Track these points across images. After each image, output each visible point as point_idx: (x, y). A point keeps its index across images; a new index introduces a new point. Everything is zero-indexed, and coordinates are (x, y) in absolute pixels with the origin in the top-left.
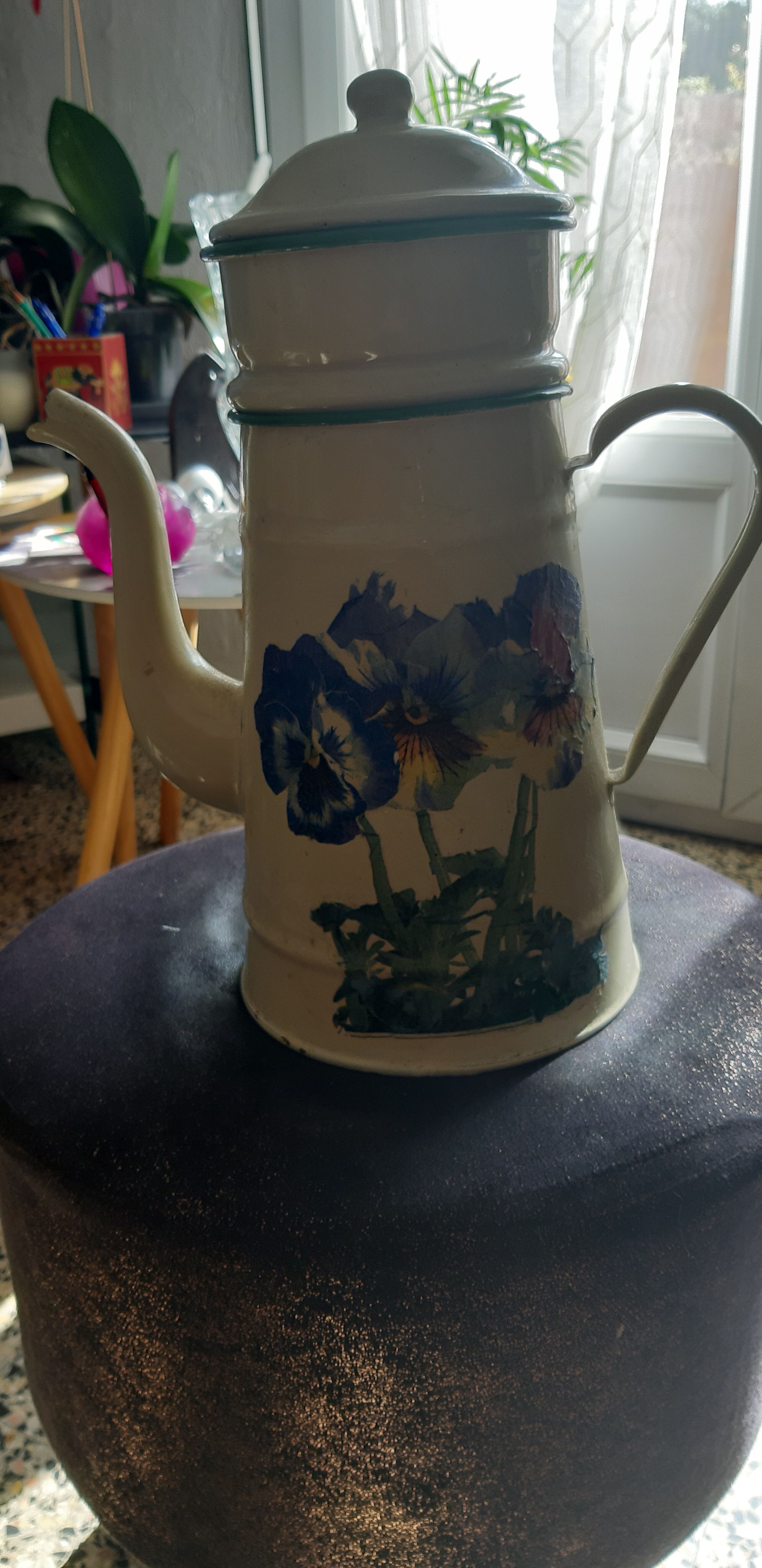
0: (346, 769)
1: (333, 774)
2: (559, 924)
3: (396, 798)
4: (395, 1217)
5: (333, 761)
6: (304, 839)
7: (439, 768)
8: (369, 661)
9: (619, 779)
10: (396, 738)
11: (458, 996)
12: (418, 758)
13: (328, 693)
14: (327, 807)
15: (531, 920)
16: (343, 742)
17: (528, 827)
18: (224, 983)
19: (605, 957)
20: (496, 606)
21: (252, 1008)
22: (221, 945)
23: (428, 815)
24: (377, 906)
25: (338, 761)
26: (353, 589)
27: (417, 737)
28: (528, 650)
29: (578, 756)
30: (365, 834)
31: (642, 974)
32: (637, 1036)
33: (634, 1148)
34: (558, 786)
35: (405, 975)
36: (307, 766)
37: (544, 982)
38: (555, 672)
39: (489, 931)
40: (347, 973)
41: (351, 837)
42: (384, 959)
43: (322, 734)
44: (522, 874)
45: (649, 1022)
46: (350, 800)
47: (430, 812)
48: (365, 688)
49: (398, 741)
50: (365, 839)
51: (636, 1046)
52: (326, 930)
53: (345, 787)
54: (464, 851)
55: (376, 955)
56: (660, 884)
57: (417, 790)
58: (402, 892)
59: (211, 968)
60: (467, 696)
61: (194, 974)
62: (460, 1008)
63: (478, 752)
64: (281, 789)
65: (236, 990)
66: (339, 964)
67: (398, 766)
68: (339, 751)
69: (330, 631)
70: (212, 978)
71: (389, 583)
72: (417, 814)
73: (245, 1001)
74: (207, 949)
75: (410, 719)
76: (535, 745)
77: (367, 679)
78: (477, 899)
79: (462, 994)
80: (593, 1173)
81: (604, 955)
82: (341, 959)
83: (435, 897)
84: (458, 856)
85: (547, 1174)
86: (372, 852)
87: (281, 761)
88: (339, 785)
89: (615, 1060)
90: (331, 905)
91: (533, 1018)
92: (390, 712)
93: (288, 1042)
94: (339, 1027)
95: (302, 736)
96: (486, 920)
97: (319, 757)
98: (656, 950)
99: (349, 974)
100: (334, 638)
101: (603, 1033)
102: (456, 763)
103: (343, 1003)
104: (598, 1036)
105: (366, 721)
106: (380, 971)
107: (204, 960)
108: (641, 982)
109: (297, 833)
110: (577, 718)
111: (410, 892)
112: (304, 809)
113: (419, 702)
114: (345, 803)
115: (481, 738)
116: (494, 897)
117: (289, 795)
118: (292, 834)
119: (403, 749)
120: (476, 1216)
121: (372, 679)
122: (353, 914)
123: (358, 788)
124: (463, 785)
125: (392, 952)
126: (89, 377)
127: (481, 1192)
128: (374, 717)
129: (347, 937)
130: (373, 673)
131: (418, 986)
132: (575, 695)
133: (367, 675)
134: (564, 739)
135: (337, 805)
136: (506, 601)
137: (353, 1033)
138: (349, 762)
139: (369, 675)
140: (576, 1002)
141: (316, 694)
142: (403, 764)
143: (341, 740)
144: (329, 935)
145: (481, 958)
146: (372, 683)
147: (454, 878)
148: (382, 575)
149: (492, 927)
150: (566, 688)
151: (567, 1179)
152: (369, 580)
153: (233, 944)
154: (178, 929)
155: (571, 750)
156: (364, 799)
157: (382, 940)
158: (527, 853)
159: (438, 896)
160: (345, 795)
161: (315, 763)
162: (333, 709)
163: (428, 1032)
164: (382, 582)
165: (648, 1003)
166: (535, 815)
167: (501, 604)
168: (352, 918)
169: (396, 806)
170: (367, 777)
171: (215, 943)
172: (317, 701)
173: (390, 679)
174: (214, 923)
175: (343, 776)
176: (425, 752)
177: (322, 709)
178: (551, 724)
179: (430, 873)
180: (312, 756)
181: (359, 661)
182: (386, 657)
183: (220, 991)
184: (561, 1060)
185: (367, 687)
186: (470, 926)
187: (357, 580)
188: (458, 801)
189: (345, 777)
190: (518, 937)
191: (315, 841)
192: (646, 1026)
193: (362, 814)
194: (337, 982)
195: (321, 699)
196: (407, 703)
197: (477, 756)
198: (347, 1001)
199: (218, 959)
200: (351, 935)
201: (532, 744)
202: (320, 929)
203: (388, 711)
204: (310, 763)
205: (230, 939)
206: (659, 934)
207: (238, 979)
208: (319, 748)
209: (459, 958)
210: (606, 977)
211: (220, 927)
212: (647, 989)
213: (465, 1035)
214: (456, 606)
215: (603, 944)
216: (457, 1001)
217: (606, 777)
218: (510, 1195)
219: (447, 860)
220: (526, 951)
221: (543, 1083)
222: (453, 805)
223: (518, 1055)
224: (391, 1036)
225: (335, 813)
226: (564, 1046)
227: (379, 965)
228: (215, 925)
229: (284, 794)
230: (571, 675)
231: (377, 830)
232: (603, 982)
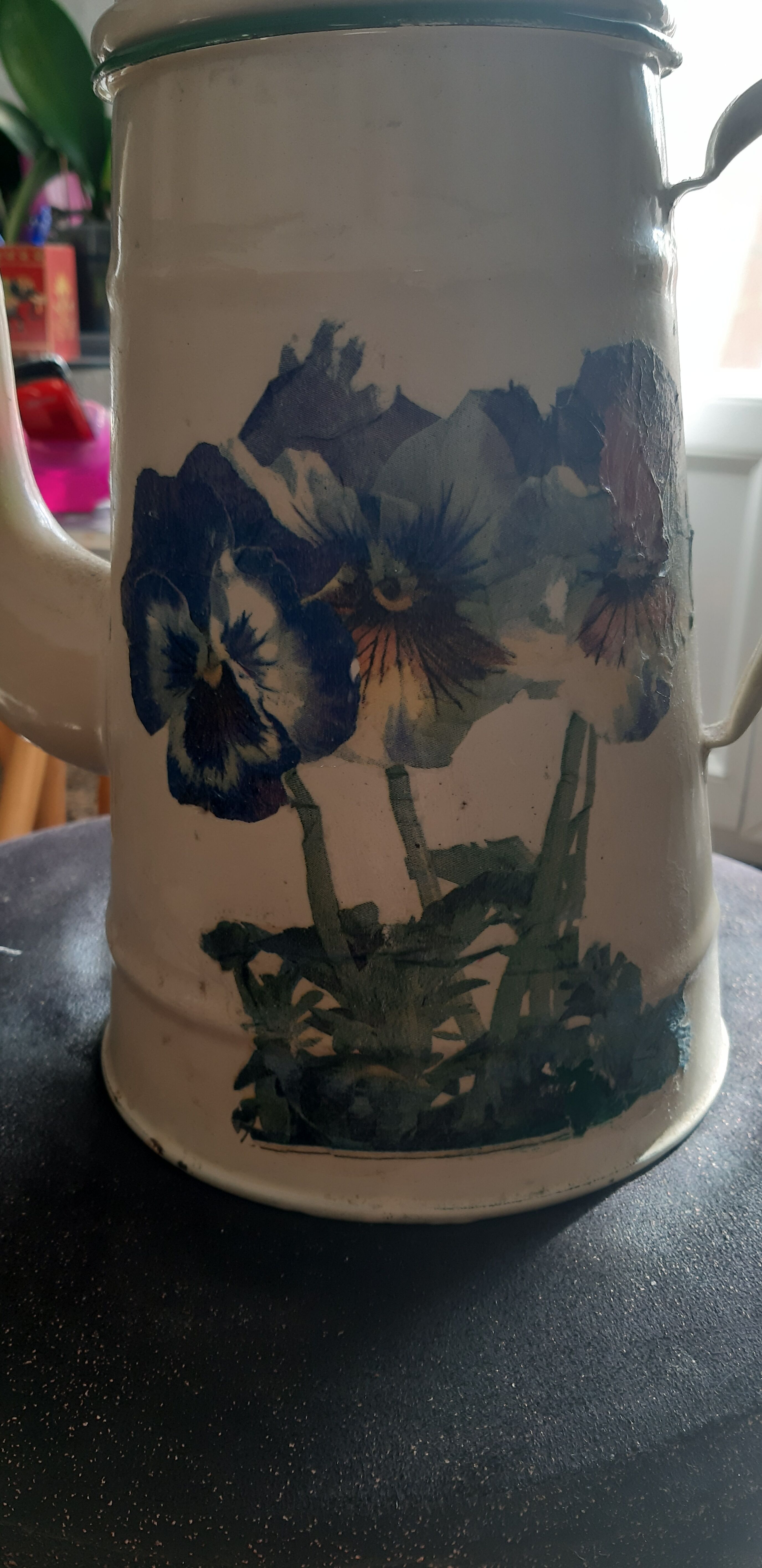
0: (267, 689)
1: (243, 697)
2: (619, 973)
3: (351, 744)
4: (313, 1523)
5: (245, 673)
6: (192, 811)
7: (429, 692)
8: (312, 489)
9: (722, 737)
10: (356, 635)
11: (446, 1090)
12: (394, 671)
13: (239, 550)
14: (232, 754)
15: (576, 964)
16: (262, 641)
17: (578, 805)
18: (75, 1039)
19: (689, 1028)
20: (545, 403)
21: (113, 1085)
22: (81, 979)
23: (406, 774)
24: (313, 930)
25: (252, 675)
26: (288, 353)
27: (393, 635)
28: (594, 490)
29: (664, 687)
30: (294, 805)
31: (733, 1052)
32: (738, 1162)
33: (752, 1383)
34: (630, 737)
35: (356, 1051)
36: (202, 684)
37: (591, 1069)
38: (637, 536)
39: (503, 980)
40: (256, 1041)
41: (272, 810)
42: (321, 1022)
43: (226, 625)
44: (565, 886)
45: (754, 1138)
46: (272, 744)
47: (408, 769)
48: (302, 541)
49: (359, 640)
50: (295, 813)
51: (737, 1180)
52: (224, 968)
53: (264, 720)
54: (466, 841)
55: (308, 1014)
56: (743, 912)
57: (388, 727)
58: (358, 908)
59: (59, 1015)
60: (485, 562)
61: (31, 1023)
62: (449, 1111)
63: (499, 667)
64: (160, 726)
65: (94, 1054)
66: (244, 1026)
67: (358, 685)
68: (255, 657)
69: (243, 435)
70: (57, 1032)
71: (353, 342)
72: (387, 771)
73: (104, 1074)
74: (58, 983)
75: (382, 600)
76: (596, 662)
77: (307, 522)
78: (486, 925)
79: (452, 1087)
80: (681, 1434)
81: (687, 1024)
82: (247, 1019)
83: (413, 918)
84: (455, 849)
85: (598, 1437)
86: (306, 836)
87: (159, 676)
88: (254, 718)
89: (704, 1206)
90: (235, 926)
91: (570, 1130)
92: (346, 586)
93: (160, 1149)
94: (243, 1132)
95: (194, 630)
96: (499, 961)
97: (220, 666)
98: (749, 1015)
99: (261, 1045)
100: (252, 449)
101: (678, 1153)
102: (461, 685)
103: (249, 1092)
104: (671, 1158)
105: (304, 601)
106: (313, 1042)
107: (50, 1001)
108: (732, 1066)
109: (182, 802)
110: (667, 624)
111: (371, 908)
112: (194, 759)
113: (399, 568)
114: (264, 748)
115: (506, 642)
116: (515, 923)
117: (171, 734)
118: (175, 801)
119: (368, 653)
120: (467, 1521)
121: (317, 525)
122: (272, 942)
123: (287, 722)
124: (469, 724)
125: (334, 1010)
126: (30, 293)
127: (478, 1474)
128: (317, 595)
129: (261, 982)
130: (318, 513)
131: (376, 1070)
132: (666, 583)
133: (308, 518)
134: (645, 657)
135: (249, 753)
136: (562, 395)
137: (263, 1144)
138: (272, 678)
139: (310, 516)
140: (640, 1102)
141: (218, 550)
142: (367, 682)
143: (258, 636)
144: (230, 977)
145: (487, 1027)
146: (316, 531)
147: (447, 887)
148: (340, 327)
149: (508, 973)
150: (655, 566)
151: (635, 1449)
152: (317, 337)
153: (101, 979)
154: (18, 952)
155: (655, 677)
156: (296, 743)
157: (319, 989)
158: (573, 850)
159: (418, 918)
160: (263, 734)
161: (214, 678)
162: (247, 579)
163: (393, 1149)
164: (340, 340)
165: (748, 1103)
166: (591, 785)
167: (553, 401)
168: (269, 950)
169: (352, 758)
170: (303, 703)
171: (73, 975)
172: (219, 563)
173: (349, 524)
174: (76, 945)
175: (260, 702)
176: (406, 662)
177: (226, 580)
178: (625, 630)
179: (408, 877)
180: (210, 666)
181: (294, 491)
182: (342, 481)
183: (66, 1053)
184: (613, 1201)
185: (308, 539)
186: (471, 972)
187: (295, 337)
188: (459, 754)
189: (264, 704)
190: (552, 992)
191: (210, 815)
192: (750, 1145)
193: (292, 769)
194: (241, 1057)
195: (226, 562)
196: (376, 571)
197: (497, 672)
198: (257, 1088)
199: (73, 1001)
200: (267, 977)
201: (592, 659)
202: (214, 966)
203: (344, 584)
204: (206, 678)
205: (98, 970)
206: (751, 988)
207: (101, 1033)
208: (221, 651)
209: (450, 1025)
210: (687, 1060)
211: (86, 950)
212: (743, 1078)
213: (454, 1156)
214: (473, 392)
215: (686, 1008)
216: (442, 1099)
217: (700, 734)
218: (530, 1480)
219: (435, 855)
220: (565, 1016)
221: (587, 1247)
222: (451, 759)
223: (542, 1192)
224: (328, 1153)
225: (246, 768)
226: (618, 1177)
227: (311, 1033)
228: (78, 949)
229: (163, 734)
230: (662, 546)
231: (317, 800)
232: (683, 1068)
